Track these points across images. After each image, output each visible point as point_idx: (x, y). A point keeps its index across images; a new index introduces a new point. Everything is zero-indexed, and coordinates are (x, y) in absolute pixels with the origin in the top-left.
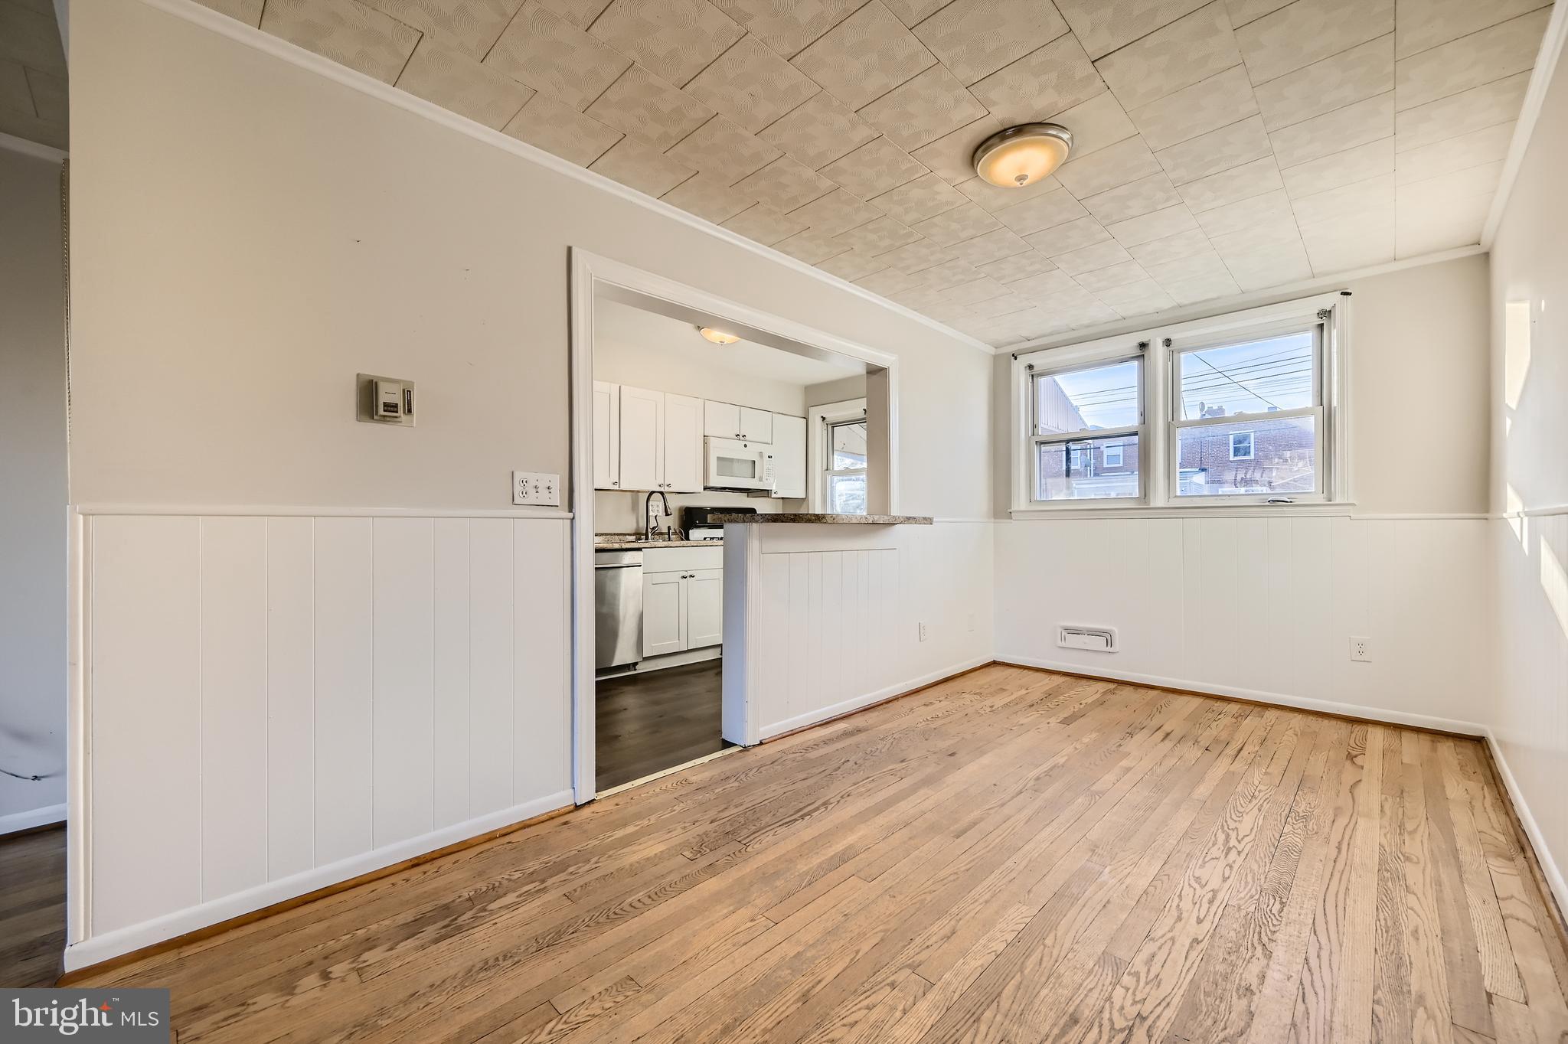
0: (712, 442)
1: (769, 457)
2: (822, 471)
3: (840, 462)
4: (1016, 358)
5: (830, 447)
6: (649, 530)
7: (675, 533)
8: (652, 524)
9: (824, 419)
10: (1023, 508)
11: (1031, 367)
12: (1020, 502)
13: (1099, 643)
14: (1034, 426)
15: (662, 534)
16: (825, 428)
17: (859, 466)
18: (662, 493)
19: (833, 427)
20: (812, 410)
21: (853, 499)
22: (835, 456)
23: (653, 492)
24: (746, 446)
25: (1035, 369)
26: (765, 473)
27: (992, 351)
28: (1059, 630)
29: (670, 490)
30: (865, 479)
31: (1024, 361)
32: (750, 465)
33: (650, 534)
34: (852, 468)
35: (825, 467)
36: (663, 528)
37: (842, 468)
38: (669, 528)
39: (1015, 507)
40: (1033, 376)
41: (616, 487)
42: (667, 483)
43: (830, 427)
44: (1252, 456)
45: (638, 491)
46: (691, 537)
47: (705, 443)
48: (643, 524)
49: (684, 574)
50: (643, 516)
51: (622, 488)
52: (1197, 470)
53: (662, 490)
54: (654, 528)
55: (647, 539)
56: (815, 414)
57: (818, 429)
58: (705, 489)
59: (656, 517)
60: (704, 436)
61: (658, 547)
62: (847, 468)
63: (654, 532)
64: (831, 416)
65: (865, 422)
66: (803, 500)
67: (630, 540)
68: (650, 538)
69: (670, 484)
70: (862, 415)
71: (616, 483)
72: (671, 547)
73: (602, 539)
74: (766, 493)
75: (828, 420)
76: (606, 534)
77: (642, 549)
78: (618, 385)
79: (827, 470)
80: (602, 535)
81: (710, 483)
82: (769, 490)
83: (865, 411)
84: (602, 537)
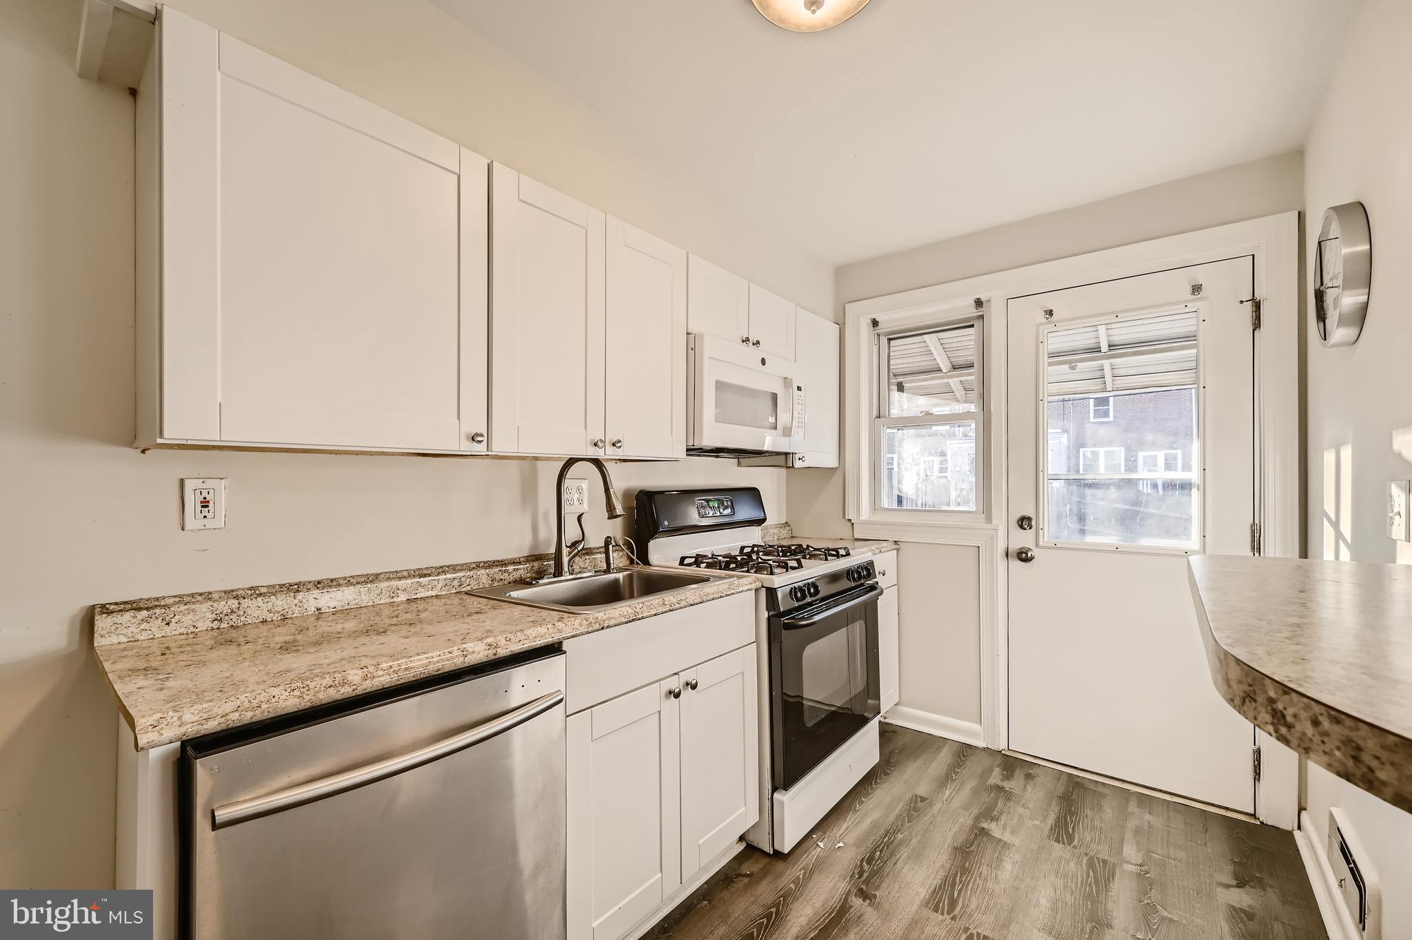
0: (706, 349)
1: (798, 388)
2: (870, 419)
3: (904, 404)
5: (886, 378)
6: (565, 551)
8: (571, 532)
9: (875, 323)
16: (877, 340)
17: (954, 408)
18: (597, 462)
19: (890, 340)
20: (850, 308)
23: (571, 462)
24: (763, 361)
29: (619, 453)
30: (974, 433)
32: (769, 403)
33: (565, 559)
34: (939, 413)
35: (875, 413)
37: (909, 414)
38: (608, 539)
41: (480, 449)
42: (612, 437)
43: (884, 340)
44: (1111, 418)
45: (536, 459)
47: (690, 351)
48: (550, 532)
49: (674, 684)
50: (546, 515)
51: (497, 448)
52: (1060, 431)
53: (598, 453)
54: (574, 544)
55: (560, 570)
56: (858, 318)
57: (862, 344)
58: (688, 451)
59: (579, 515)
60: (688, 334)
61: (608, 627)
62: (928, 414)
63: (579, 551)
64: (890, 321)
65: (972, 326)
66: (832, 471)
67: (516, 575)
68: (566, 568)
69: (619, 441)
70: (973, 312)
71: (479, 439)
72: (643, 618)
73: (442, 584)
74: (783, 459)
75: (883, 328)
76: (454, 568)
77: (560, 643)
78: (486, 162)
79: (879, 417)
80: (444, 572)
81: (701, 439)
82: (786, 454)
83: (979, 303)
84: (444, 577)
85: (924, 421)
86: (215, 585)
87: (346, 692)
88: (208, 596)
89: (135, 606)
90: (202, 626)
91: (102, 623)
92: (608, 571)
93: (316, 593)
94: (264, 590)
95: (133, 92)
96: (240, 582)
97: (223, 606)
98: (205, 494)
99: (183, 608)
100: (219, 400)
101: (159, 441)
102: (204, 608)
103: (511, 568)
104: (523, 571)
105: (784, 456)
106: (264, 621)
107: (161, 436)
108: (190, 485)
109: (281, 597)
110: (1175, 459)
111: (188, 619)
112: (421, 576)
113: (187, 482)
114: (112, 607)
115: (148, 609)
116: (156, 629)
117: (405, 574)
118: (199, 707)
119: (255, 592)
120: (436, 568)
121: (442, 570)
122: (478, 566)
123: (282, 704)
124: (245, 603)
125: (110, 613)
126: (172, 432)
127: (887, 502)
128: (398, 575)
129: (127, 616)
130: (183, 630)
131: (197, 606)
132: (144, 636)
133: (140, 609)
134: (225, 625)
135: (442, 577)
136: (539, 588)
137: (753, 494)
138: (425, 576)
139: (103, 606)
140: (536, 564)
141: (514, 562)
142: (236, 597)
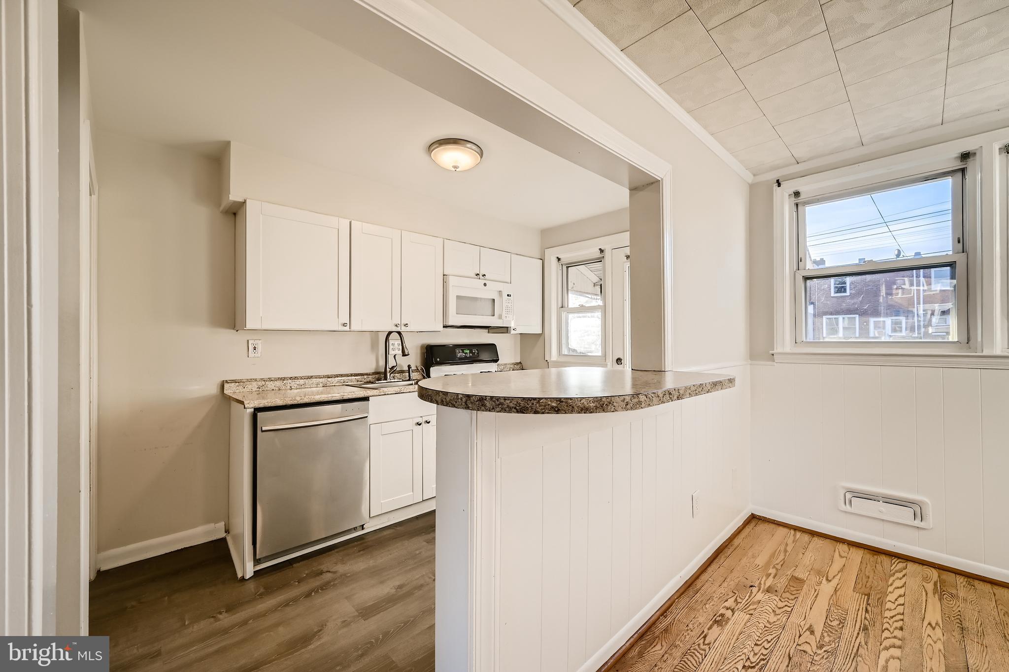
0: (452, 281)
1: (508, 295)
2: (557, 308)
3: (574, 301)
4: (779, 185)
5: (565, 287)
6: (388, 370)
7: (417, 370)
8: (391, 363)
9: (559, 259)
10: (788, 349)
11: (797, 194)
12: (784, 344)
13: (905, 515)
14: (799, 260)
15: (402, 372)
16: (561, 268)
17: (594, 303)
18: (399, 333)
19: (568, 268)
20: (547, 252)
21: (588, 335)
22: (570, 295)
23: (390, 333)
24: (485, 285)
25: (802, 196)
26: (504, 310)
27: (750, 179)
28: (842, 492)
29: (408, 329)
30: (600, 316)
31: (789, 187)
32: (490, 304)
33: (388, 374)
34: (587, 305)
35: (560, 305)
36: (404, 366)
37: (577, 306)
38: (409, 367)
39: (778, 349)
40: (797, 205)
41: (347, 328)
42: (404, 322)
43: (565, 268)
45: (375, 332)
46: (431, 375)
47: (444, 282)
48: (382, 363)
49: (420, 420)
50: (382, 356)
51: (355, 328)
53: (398, 329)
54: (393, 367)
55: (386, 379)
56: (551, 257)
57: (553, 270)
58: (444, 327)
59: (395, 356)
60: (444, 275)
61: (388, 394)
62: (582, 306)
63: (394, 371)
64: (566, 257)
65: (601, 261)
66: (539, 335)
67: (368, 380)
68: (388, 378)
69: (407, 324)
70: (598, 254)
71: (346, 325)
72: (403, 393)
73: (336, 381)
74: (505, 330)
75: (563, 261)
76: (342, 376)
77: (369, 397)
78: (349, 221)
79: (562, 307)
80: (338, 377)
81: (448, 322)
82: (507, 327)
83: (602, 251)
84: (337, 379)
85: (582, 309)
86: (258, 377)
87: (295, 402)
88: (256, 380)
89: (235, 381)
90: (255, 389)
91: (226, 386)
92: (409, 380)
93: (290, 381)
94: (273, 379)
95: (235, 214)
96: (266, 376)
97: (260, 383)
98: (255, 345)
99: (248, 383)
100: (261, 315)
101: (245, 329)
102: (254, 384)
103: (365, 377)
104: (370, 378)
105: (506, 329)
106: (273, 390)
107: (246, 327)
108: (250, 342)
109: (278, 382)
110: (900, 323)
111: (250, 387)
112: (328, 378)
113: (249, 341)
114: (229, 381)
115: (239, 383)
116: (241, 389)
117: (322, 376)
118: (258, 401)
119: (270, 380)
120: (335, 375)
121: (337, 376)
122: (352, 375)
123: (278, 403)
124: (267, 383)
125: (228, 383)
126: (248, 326)
127: (565, 351)
128: (320, 377)
129: (233, 384)
130: (248, 390)
131: (252, 383)
132: (237, 391)
133: (236, 382)
134: (261, 390)
135: (336, 379)
136: (377, 385)
137: (492, 348)
138: (330, 378)
139: (226, 381)
140: (377, 376)
141: (367, 374)
142: (264, 381)
